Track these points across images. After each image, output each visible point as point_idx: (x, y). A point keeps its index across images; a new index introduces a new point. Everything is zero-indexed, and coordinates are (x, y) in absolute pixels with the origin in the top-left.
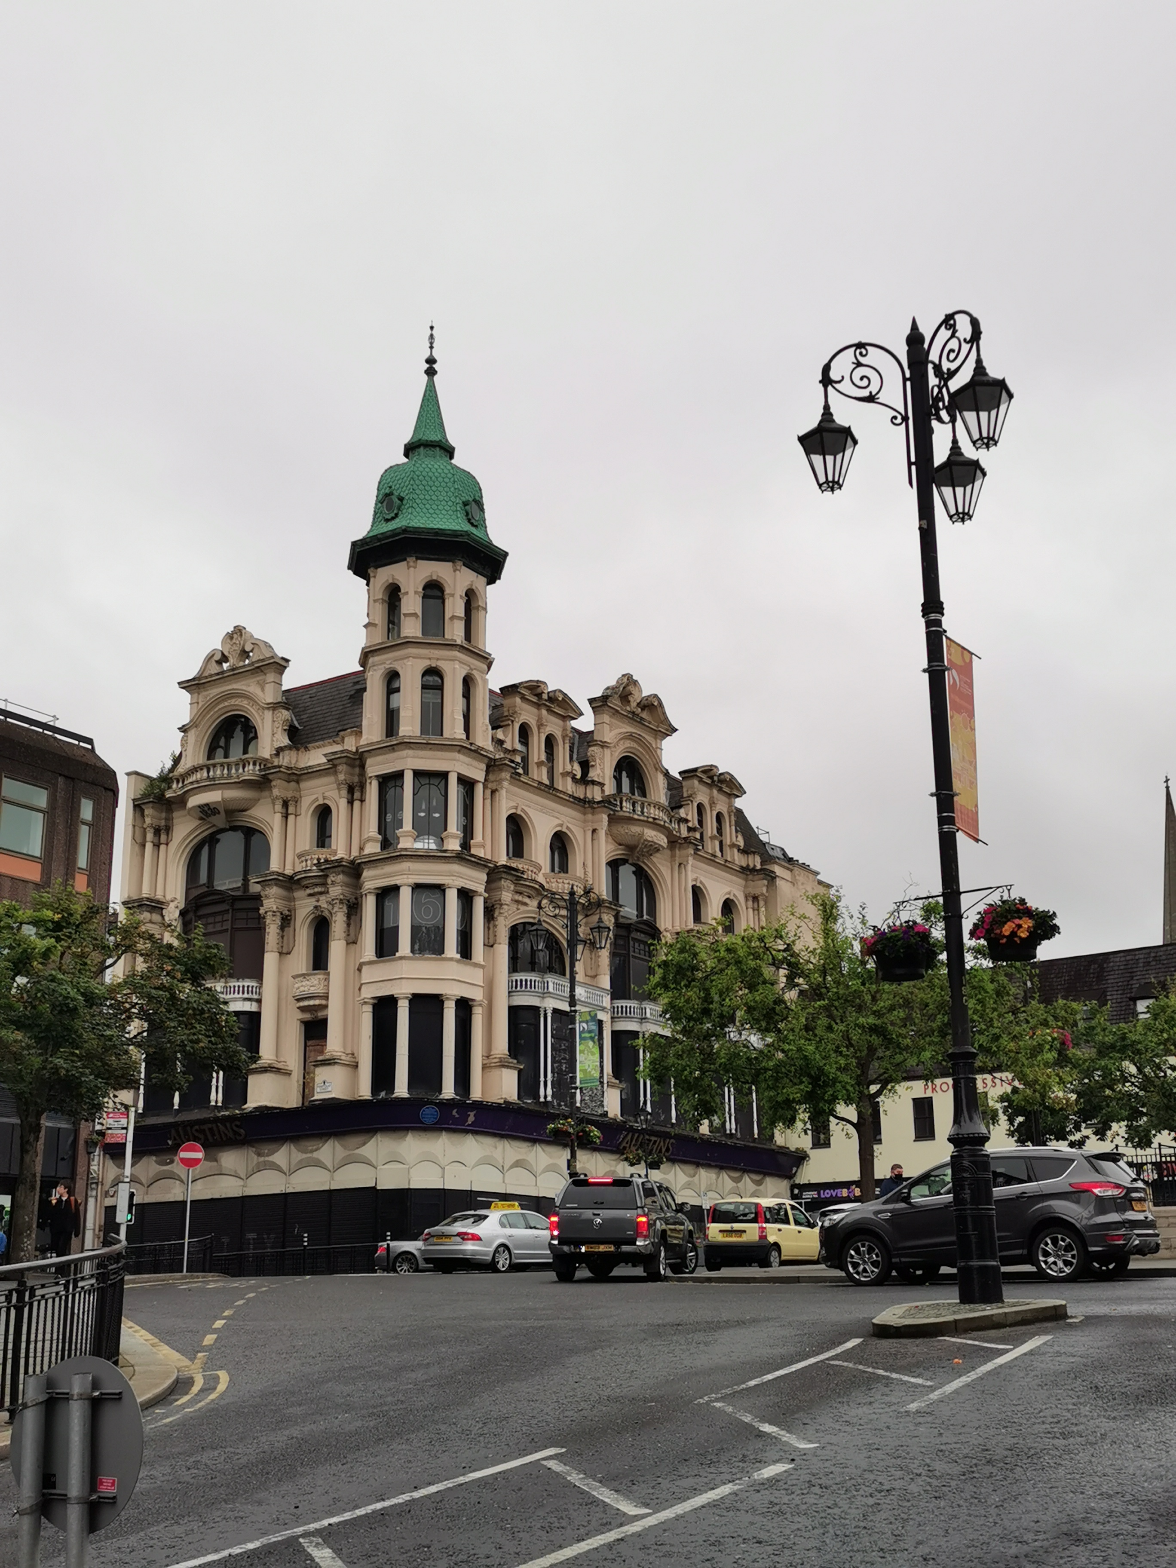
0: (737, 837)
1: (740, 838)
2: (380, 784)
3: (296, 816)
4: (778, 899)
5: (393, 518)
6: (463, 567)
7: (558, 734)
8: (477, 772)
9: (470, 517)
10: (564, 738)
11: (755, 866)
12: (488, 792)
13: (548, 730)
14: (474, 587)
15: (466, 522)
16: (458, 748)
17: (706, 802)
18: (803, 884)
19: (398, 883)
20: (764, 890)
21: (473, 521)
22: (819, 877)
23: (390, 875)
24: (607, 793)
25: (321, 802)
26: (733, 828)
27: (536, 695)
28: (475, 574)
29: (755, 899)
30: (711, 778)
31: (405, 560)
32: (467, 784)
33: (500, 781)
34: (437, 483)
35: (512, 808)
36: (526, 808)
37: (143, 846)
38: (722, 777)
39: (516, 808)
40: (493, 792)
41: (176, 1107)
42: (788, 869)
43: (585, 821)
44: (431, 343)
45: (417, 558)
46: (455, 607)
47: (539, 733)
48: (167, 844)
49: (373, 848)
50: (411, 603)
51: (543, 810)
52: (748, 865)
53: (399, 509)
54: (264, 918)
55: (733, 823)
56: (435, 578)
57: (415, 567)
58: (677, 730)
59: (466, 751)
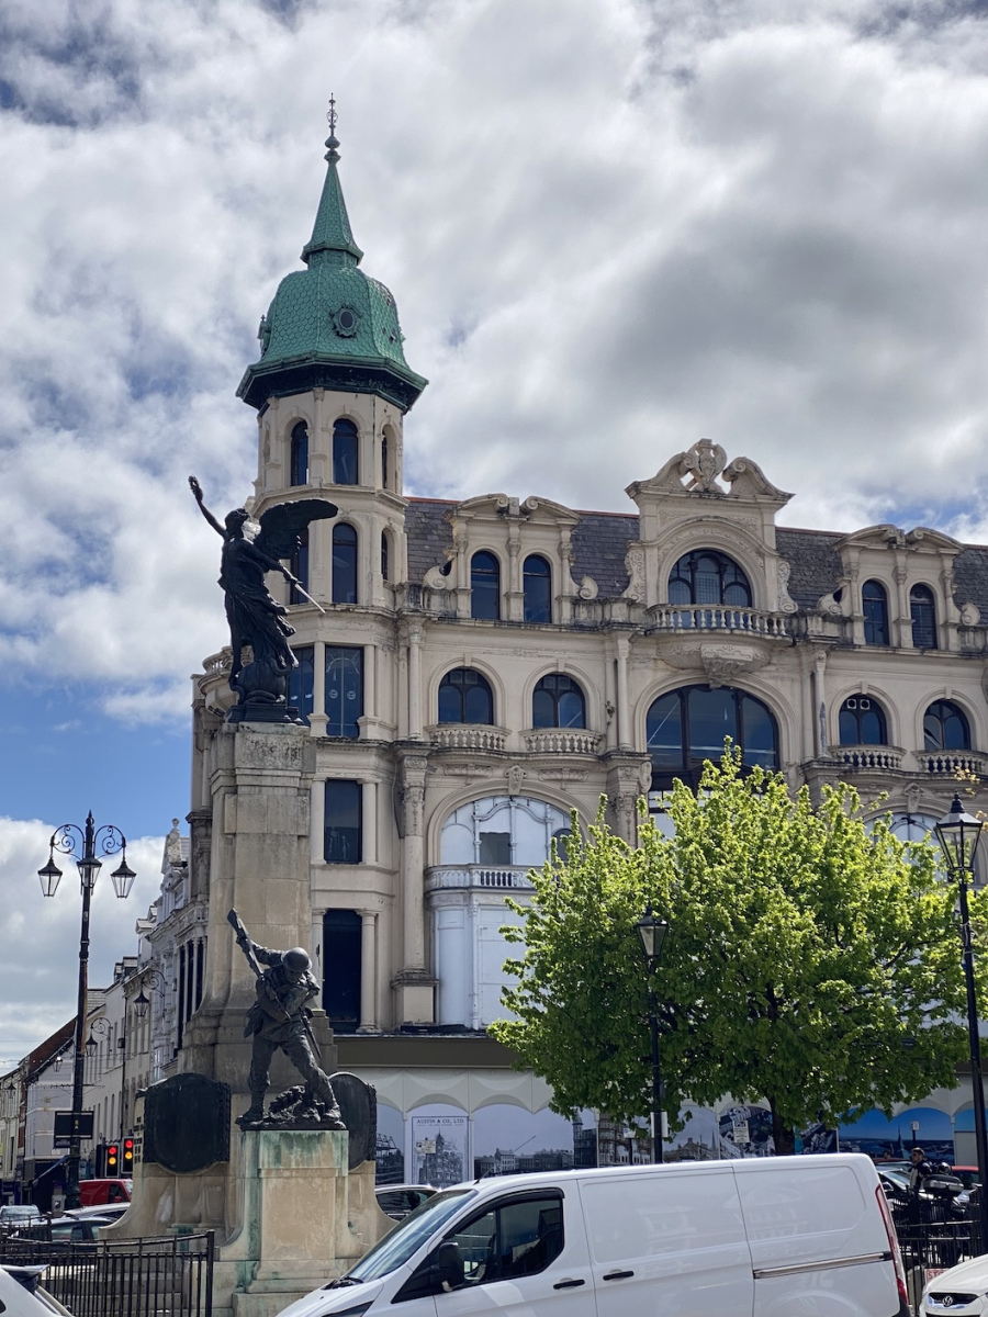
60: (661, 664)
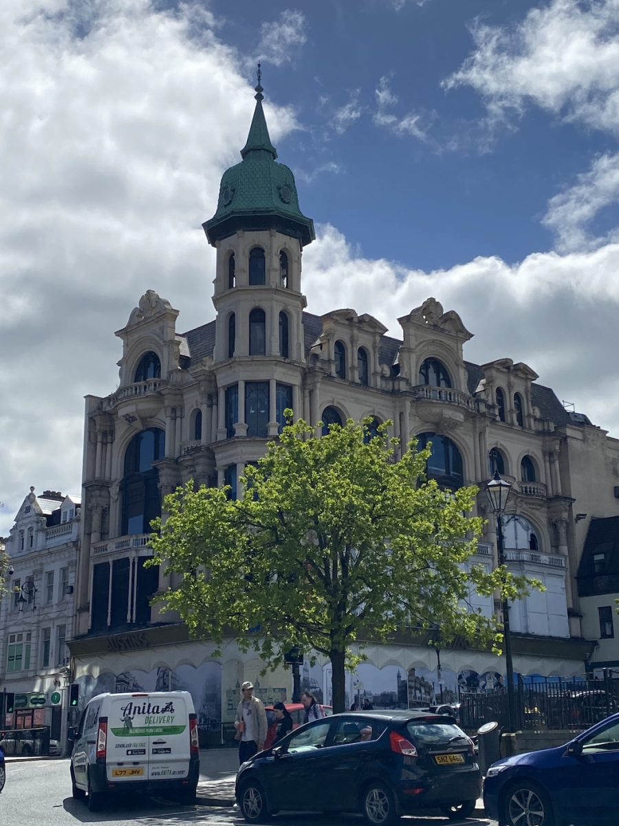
0: (534, 410)
1: (537, 410)
2: (226, 392)
3: (181, 418)
4: (570, 454)
5: (229, 204)
6: (277, 233)
7: (369, 346)
8: (294, 379)
9: (283, 197)
10: (374, 348)
11: (549, 430)
12: (307, 392)
13: (360, 343)
14: (287, 247)
15: (279, 200)
16: (275, 362)
17: (504, 385)
18: (593, 441)
19: (235, 462)
20: (557, 447)
21: (285, 200)
22: (607, 435)
23: (231, 456)
24: (413, 385)
25: (195, 407)
26: (530, 403)
27: (347, 320)
28: (289, 237)
29: (551, 454)
30: (508, 368)
31: (236, 233)
32: (286, 389)
33: (314, 384)
34: (258, 176)
35: (330, 401)
36: (341, 402)
37: (95, 445)
38: (517, 366)
39: (333, 402)
40: (311, 392)
41: (109, 625)
42: (579, 430)
43: (395, 407)
44: (259, 77)
45: (244, 230)
46: (274, 262)
47: (352, 346)
48: (112, 443)
49: (222, 436)
50: (242, 262)
51: (357, 401)
52: (544, 429)
53: (232, 197)
54: (161, 490)
55: (530, 399)
56: (256, 243)
57: (243, 237)
58: (473, 336)
59: (282, 363)
60: (417, 419)
